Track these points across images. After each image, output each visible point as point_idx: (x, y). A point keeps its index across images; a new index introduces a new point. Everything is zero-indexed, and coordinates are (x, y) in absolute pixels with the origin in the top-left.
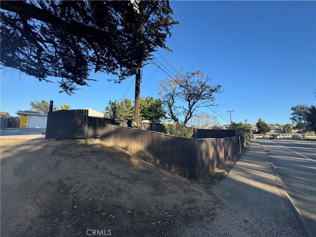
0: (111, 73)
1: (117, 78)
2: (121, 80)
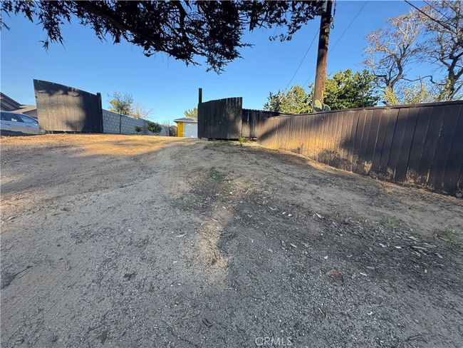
0: (276, 24)
1: (284, 29)
2: (293, 32)
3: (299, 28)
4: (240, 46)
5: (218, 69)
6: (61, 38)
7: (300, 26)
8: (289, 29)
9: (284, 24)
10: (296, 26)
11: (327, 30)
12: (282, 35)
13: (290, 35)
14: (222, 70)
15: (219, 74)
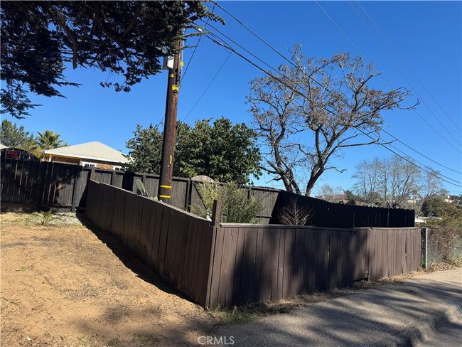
0: (110, 69)
1: (121, 79)
2: (132, 83)
3: (138, 80)
4: (59, 84)
5: (17, 112)
7: (140, 79)
8: (127, 79)
9: (120, 72)
10: (135, 78)
11: (174, 88)
12: (117, 84)
13: (128, 86)
14: (25, 114)
15: (19, 118)
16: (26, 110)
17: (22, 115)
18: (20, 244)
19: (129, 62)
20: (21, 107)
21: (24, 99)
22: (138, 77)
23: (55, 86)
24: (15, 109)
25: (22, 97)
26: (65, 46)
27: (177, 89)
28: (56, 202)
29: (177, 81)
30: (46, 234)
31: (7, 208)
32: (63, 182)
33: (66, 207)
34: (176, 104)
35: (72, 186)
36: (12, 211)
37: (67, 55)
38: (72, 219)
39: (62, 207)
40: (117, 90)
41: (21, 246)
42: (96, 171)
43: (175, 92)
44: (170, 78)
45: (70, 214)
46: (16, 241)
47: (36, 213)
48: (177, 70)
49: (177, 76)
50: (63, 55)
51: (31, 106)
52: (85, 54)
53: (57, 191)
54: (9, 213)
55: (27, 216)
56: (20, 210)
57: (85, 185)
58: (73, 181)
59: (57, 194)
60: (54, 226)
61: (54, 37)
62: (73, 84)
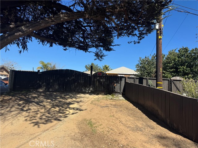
0: (131, 36)
2: (141, 39)
4: (113, 46)
5: (100, 59)
6: (27, 48)
8: (138, 38)
9: (135, 36)
10: (142, 37)
11: (160, 37)
12: (135, 41)
13: (139, 41)
14: (103, 59)
15: (101, 61)
16: (103, 58)
17: (102, 60)
18: (107, 106)
19: (139, 31)
20: (101, 57)
21: (102, 54)
22: (143, 36)
23: (111, 47)
24: (100, 58)
25: (102, 53)
26: (114, 31)
27: (161, 37)
28: (114, 91)
29: (161, 34)
30: (114, 103)
31: (99, 93)
32: (116, 83)
33: (118, 93)
34: (161, 44)
35: (119, 84)
36: (101, 94)
37: (115, 34)
38: (121, 97)
39: (117, 93)
40: (135, 44)
41: (108, 107)
42: (128, 78)
43: (160, 39)
44: (157, 33)
45: (120, 95)
46: (105, 105)
47: (108, 95)
48: (160, 29)
49: (160, 32)
50: (113, 35)
51: (105, 56)
52: (121, 32)
53: (114, 86)
54: (100, 95)
55: (106, 96)
56: (103, 94)
57: (124, 84)
58: (119, 82)
59: (115, 88)
60: (116, 100)
61: (110, 29)
62: (118, 45)
